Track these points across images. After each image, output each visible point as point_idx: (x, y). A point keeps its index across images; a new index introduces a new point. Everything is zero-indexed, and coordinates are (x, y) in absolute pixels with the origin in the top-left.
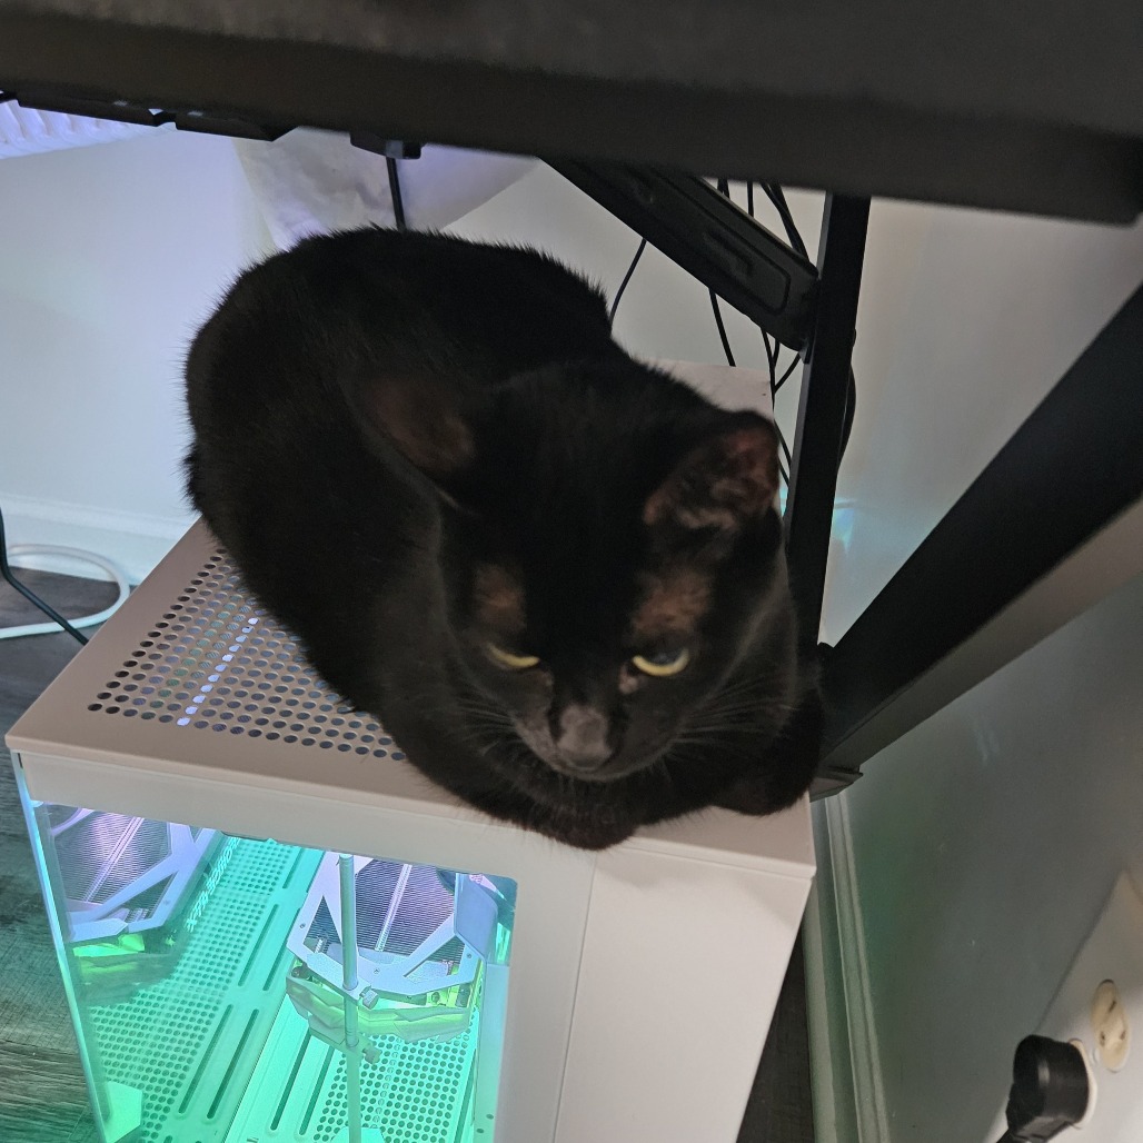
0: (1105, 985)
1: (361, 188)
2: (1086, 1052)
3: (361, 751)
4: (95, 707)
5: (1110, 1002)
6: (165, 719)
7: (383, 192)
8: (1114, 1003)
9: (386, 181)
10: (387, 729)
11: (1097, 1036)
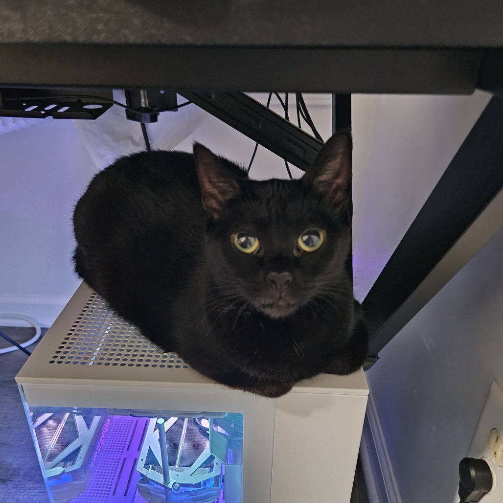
0: (494, 430)
1: (131, 139)
2: (489, 461)
3: (170, 366)
4: (52, 362)
5: (496, 437)
6: (83, 363)
7: (141, 139)
8: (498, 438)
9: (141, 134)
10: (180, 356)
11: (493, 453)
